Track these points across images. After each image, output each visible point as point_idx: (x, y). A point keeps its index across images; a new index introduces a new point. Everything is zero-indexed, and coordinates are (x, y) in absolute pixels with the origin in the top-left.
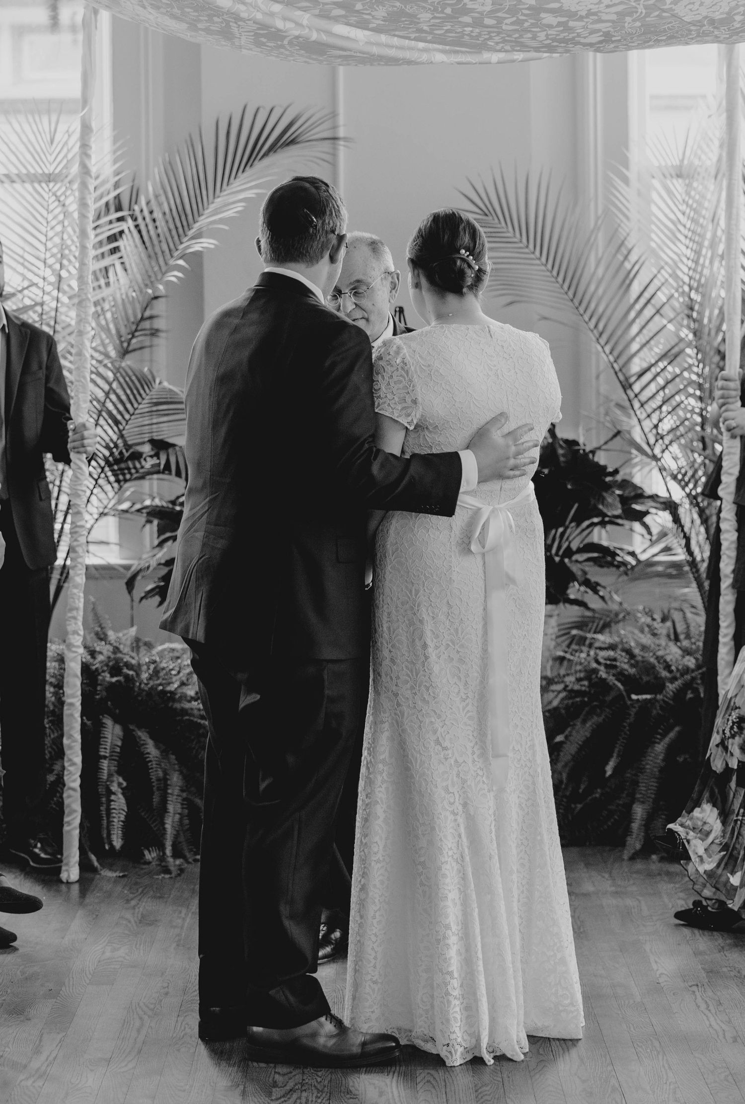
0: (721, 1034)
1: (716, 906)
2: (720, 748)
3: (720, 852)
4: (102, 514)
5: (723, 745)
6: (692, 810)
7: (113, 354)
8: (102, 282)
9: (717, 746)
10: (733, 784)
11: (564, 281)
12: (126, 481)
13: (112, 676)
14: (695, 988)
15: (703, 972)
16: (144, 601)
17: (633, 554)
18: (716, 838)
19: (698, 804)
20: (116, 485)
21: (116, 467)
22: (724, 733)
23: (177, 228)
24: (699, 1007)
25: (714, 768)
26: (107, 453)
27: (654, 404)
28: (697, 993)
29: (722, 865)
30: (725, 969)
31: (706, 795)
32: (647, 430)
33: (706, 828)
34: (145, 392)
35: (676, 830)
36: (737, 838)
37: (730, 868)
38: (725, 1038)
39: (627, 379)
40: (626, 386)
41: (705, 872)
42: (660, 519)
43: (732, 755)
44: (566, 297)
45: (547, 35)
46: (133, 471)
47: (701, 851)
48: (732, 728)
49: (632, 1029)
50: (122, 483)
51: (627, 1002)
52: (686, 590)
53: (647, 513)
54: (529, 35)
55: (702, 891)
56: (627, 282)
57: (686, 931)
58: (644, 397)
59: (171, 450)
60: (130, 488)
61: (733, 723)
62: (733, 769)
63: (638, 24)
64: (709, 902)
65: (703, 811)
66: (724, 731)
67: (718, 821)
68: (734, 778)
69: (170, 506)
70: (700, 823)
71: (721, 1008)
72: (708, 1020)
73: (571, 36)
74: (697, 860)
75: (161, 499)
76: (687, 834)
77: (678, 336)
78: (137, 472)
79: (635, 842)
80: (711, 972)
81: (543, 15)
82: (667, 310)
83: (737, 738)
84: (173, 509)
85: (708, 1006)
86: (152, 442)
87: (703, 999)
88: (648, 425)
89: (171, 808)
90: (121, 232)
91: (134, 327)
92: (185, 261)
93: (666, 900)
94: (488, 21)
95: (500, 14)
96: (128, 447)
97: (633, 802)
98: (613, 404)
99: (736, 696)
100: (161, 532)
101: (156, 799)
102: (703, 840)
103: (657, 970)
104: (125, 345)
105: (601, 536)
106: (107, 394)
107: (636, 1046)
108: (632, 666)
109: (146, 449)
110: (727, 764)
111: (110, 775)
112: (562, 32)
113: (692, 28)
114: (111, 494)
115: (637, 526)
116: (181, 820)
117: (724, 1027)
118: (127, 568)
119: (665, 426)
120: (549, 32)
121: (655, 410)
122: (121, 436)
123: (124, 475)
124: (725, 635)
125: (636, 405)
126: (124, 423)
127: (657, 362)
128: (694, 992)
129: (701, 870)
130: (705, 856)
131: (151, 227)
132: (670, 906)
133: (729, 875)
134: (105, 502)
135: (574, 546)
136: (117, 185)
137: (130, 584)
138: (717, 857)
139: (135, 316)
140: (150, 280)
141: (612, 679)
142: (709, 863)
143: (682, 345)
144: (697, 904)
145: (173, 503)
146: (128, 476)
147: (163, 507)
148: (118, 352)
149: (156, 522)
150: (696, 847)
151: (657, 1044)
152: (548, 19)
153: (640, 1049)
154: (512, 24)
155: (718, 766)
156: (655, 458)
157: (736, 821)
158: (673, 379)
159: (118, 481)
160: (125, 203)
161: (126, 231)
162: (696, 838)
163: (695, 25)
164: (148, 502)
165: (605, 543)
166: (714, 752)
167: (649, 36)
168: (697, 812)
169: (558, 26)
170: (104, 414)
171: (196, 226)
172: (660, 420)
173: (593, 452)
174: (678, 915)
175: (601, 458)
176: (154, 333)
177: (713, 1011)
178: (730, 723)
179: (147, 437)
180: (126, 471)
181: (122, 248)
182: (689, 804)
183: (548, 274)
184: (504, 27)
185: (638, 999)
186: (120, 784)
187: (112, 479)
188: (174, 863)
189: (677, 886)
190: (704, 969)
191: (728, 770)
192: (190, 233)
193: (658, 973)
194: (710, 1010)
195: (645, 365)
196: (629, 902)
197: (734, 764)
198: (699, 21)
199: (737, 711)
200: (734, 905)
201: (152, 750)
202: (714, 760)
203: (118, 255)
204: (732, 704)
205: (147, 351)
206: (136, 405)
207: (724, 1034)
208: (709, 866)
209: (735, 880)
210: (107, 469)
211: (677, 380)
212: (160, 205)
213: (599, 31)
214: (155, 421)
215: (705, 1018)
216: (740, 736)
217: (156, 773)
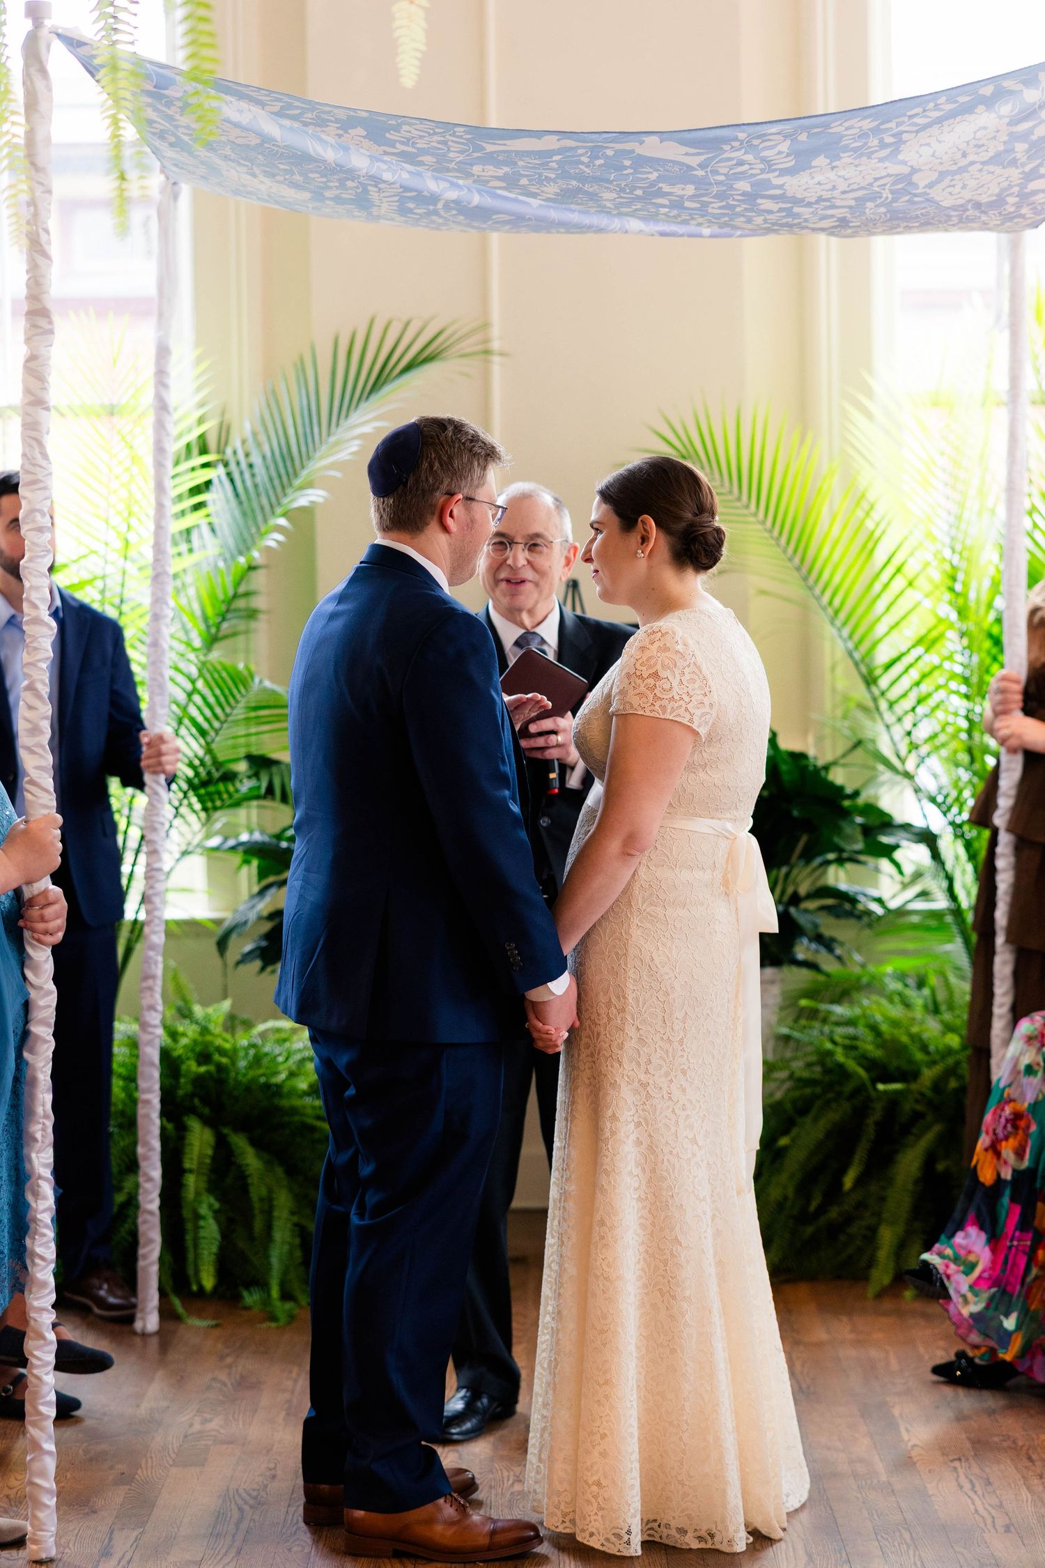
0: (989, 1521)
1: (987, 1357)
2: (990, 1153)
3: (990, 1287)
4: (185, 853)
5: (994, 1149)
6: (952, 1235)
7: (197, 643)
8: (184, 547)
9: (986, 1150)
10: (1005, 1200)
11: (788, 543)
12: (215, 809)
13: (199, 1064)
14: (957, 1464)
15: (968, 1442)
16: (241, 967)
17: (879, 901)
18: (984, 1271)
19: (960, 1227)
20: (203, 815)
21: (202, 791)
22: (995, 1134)
23: (280, 477)
24: (961, 1487)
25: (982, 1179)
26: (191, 773)
27: (907, 704)
28: (959, 1469)
29: (993, 1305)
30: (996, 1439)
31: (972, 1213)
32: (897, 737)
33: (972, 1258)
34: (239, 691)
35: (934, 1262)
36: (1012, 1269)
37: (1002, 1308)
38: (994, 1526)
39: (871, 671)
40: (870, 680)
41: (972, 1315)
42: (913, 855)
43: (1006, 1162)
44: (789, 564)
45: (765, 221)
46: (225, 796)
47: (965, 1288)
48: (1005, 1127)
49: (875, 1517)
50: (210, 811)
51: (869, 1482)
52: (948, 947)
53: (897, 846)
54: (742, 219)
55: (967, 1336)
56: (870, 546)
57: (948, 1391)
58: (893, 694)
59: (274, 769)
60: (222, 819)
61: (1007, 1121)
62: (1005, 1181)
63: (882, 210)
64: (977, 1353)
65: (967, 1236)
66: (994, 1130)
67: (987, 1249)
68: (1007, 1192)
69: (274, 841)
70: (963, 1252)
71: (990, 1489)
72: (974, 1504)
73: (796, 221)
74: (960, 1300)
75: (262, 832)
76: (947, 1266)
77: (936, 615)
78: (230, 796)
79: (882, 1275)
80: (979, 1442)
81: (759, 201)
82: (921, 582)
83: (1011, 1141)
84: (278, 846)
85: (973, 1486)
86: (250, 758)
87: (967, 1477)
88: (898, 731)
89: (278, 1235)
90: (208, 484)
91: (223, 608)
92: (289, 519)
93: (921, 1350)
94: (687, 204)
95: (705, 199)
96: (217, 764)
97: (879, 1224)
98: (852, 705)
99: (1010, 1085)
100: (262, 874)
101: (258, 1225)
102: (967, 1274)
103: (909, 1441)
104: (213, 630)
105: (839, 877)
106: (190, 695)
107: (879, 1537)
108: (878, 1046)
109: (242, 767)
110: (999, 1175)
111: (198, 1194)
112: (784, 217)
113: (953, 213)
114: (196, 825)
115: (884, 864)
116: (291, 1252)
117: (993, 1512)
118: (218, 922)
119: (922, 733)
120: (768, 217)
121: (906, 713)
122: (209, 751)
123: (213, 801)
124: (1001, 1005)
125: (883, 705)
126: (212, 733)
127: (909, 649)
128: (955, 1469)
129: (966, 1312)
130: (969, 1295)
131: (247, 476)
132: (927, 1357)
133: (1002, 1317)
134: (189, 836)
135: (803, 890)
136: (201, 421)
137: (222, 944)
138: (985, 1295)
139: (225, 593)
140: (244, 546)
141: (852, 1065)
142: (976, 1304)
143: (941, 628)
144: (961, 1355)
145: (279, 837)
146: (218, 803)
147: (264, 843)
148: (204, 641)
149: (255, 863)
150: (960, 1284)
151: (907, 1536)
152: (766, 204)
153: (886, 1543)
154: (720, 208)
155: (986, 1176)
156: (908, 776)
157: (1010, 1247)
158: (930, 673)
159: (205, 809)
160: (212, 443)
161: (216, 481)
162: (957, 1272)
163: (956, 210)
164: (244, 837)
165: (843, 886)
166: (982, 1157)
167: (897, 222)
168: (959, 1238)
169: (778, 211)
170: (186, 721)
171: (304, 473)
172: (915, 725)
173: (826, 768)
174: (937, 1370)
175: (838, 777)
176: (252, 614)
177: (980, 1492)
178: (1003, 1120)
179: (242, 752)
180: (216, 797)
181: (210, 503)
182: (950, 1227)
183: (767, 535)
184: (710, 210)
185: (884, 1478)
186: (210, 1206)
187: (198, 806)
188: (282, 1308)
189: (937, 1331)
190: (969, 1439)
191: (999, 1180)
192: (297, 483)
193: (910, 1444)
194: (975, 1492)
195: (894, 655)
196: (874, 1353)
197: (1007, 1174)
198: (962, 206)
199: (1012, 1105)
200: (1007, 1356)
201: (251, 1160)
202: (982, 1168)
203: (202, 512)
204: (1005, 1095)
205: (241, 638)
206: (228, 710)
207: (994, 1522)
208: (976, 1306)
209: (1010, 1323)
210: (191, 793)
211: (936, 674)
212: (259, 445)
213: (833, 216)
214: (253, 730)
215: (969, 1502)
216: (1015, 1138)
217: (257, 1191)
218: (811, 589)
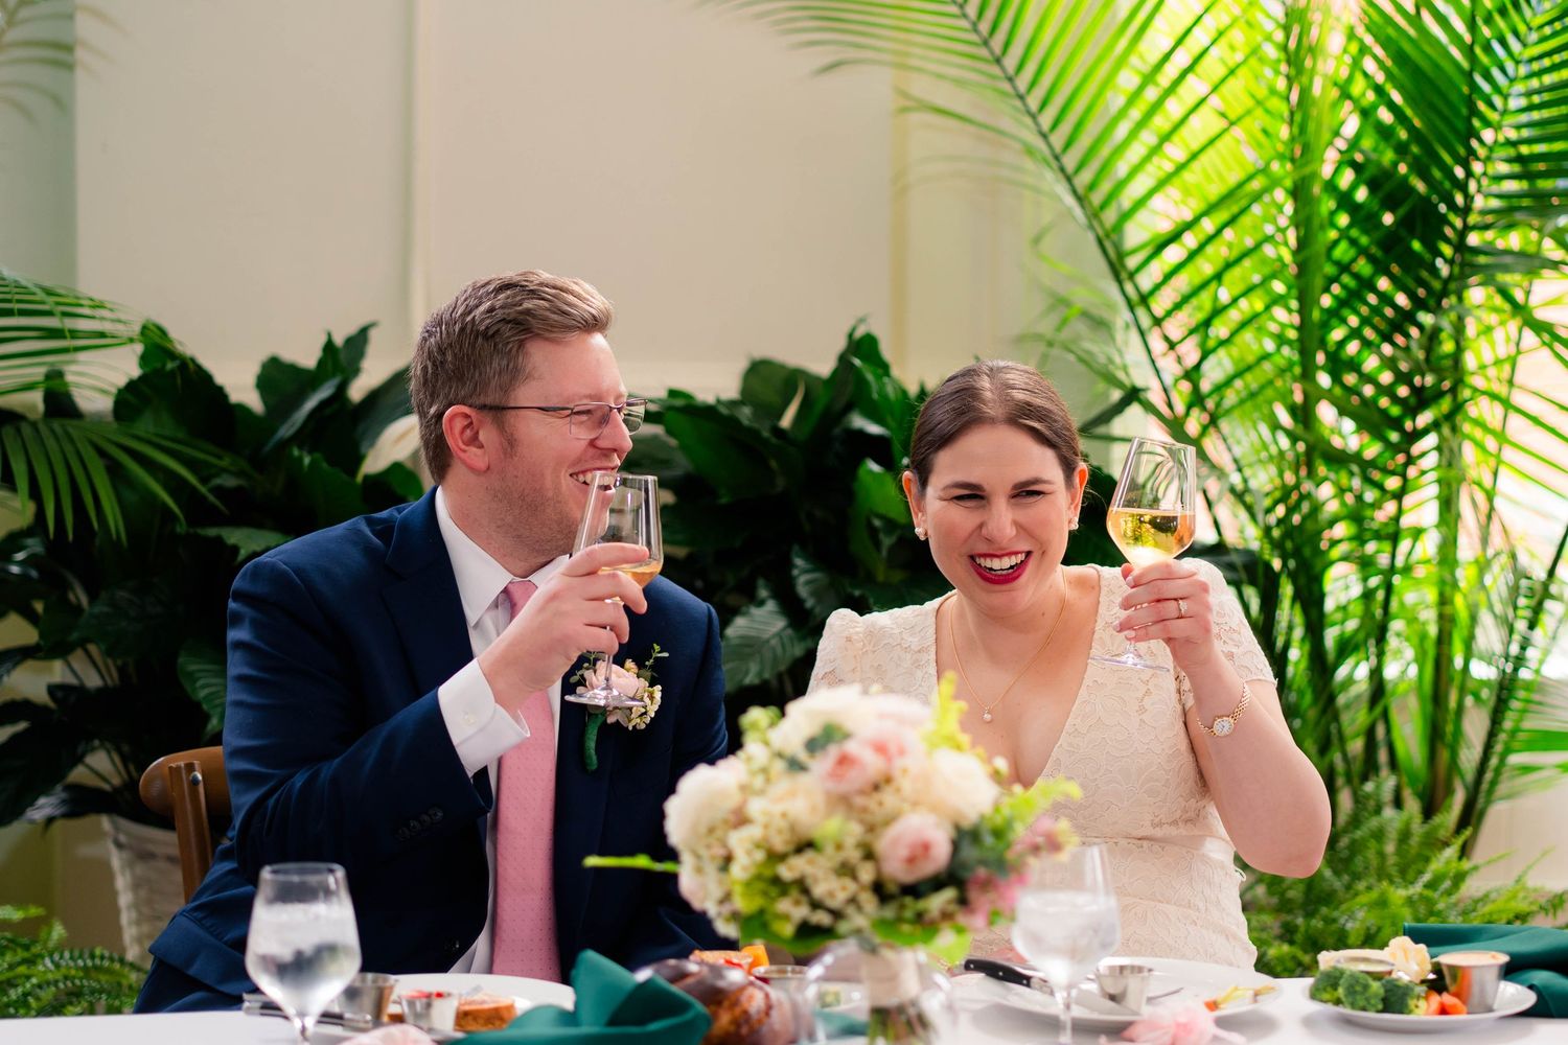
11: (979, 14)
32: (1169, 380)
119: (1214, 373)
127: (1196, 220)
158: (1237, 262)
172: (1202, 358)
218: (1021, 97)
